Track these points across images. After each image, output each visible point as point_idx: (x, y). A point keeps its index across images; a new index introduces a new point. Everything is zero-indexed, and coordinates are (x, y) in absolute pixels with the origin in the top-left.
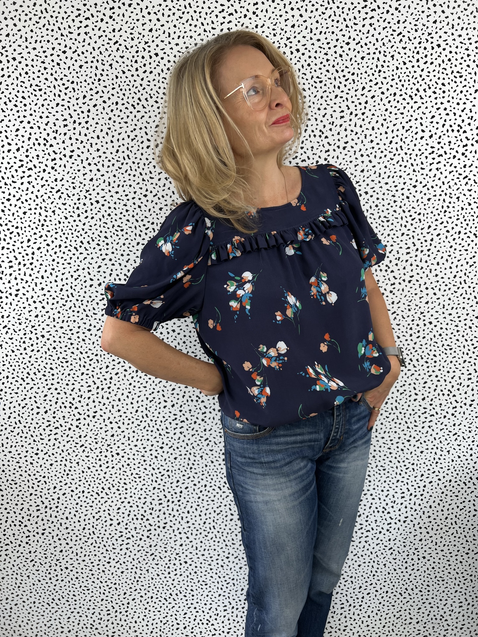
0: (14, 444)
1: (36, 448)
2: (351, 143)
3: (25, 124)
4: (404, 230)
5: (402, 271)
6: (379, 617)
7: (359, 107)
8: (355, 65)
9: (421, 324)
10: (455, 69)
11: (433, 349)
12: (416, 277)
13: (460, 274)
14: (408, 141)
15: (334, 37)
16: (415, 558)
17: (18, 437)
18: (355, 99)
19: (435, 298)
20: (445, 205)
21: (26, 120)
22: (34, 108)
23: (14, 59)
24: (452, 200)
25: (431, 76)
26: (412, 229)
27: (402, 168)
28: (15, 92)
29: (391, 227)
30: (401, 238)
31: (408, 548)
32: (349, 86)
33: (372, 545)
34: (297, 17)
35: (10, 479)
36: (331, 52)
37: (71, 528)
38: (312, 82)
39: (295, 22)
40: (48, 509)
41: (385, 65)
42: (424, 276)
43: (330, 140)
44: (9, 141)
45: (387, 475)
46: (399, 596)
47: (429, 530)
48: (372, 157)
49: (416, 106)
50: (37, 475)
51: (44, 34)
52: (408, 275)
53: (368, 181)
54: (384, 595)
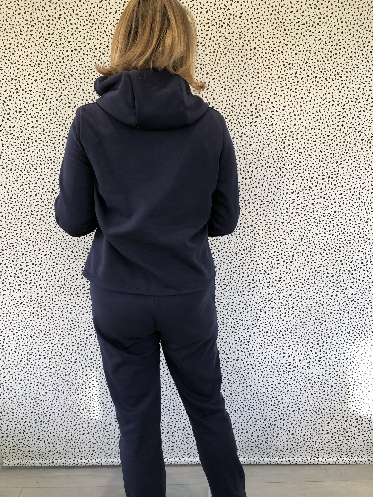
0: (60, 299)
1: (74, 302)
2: (288, 107)
3: (80, 90)
4: (321, 164)
5: (320, 191)
6: (300, 428)
7: (293, 84)
8: (291, 58)
9: (331, 226)
10: (354, 63)
11: (339, 242)
12: (329, 195)
13: (357, 193)
14: (324, 107)
15: (278, 41)
16: (326, 386)
17: (63, 294)
18: (290, 79)
19: (340, 208)
20: (347, 148)
21: (81, 88)
22: (87, 80)
23: (76, 50)
24: (351, 146)
25: (339, 67)
26: (326, 163)
27: (320, 124)
28: (75, 70)
29: (313, 161)
30: (319, 169)
31: (321, 379)
32: (287, 71)
33: (297, 377)
34: (255, 27)
35: (56, 323)
36: (276, 50)
37: (94, 359)
38: (263, 68)
39: (253, 31)
40: (79, 345)
41: (310, 59)
42: (334, 194)
43: (274, 104)
44: (70, 101)
45: (308, 328)
46: (314, 413)
47: (335, 367)
48: (301, 116)
49: (329, 85)
50: (74, 322)
51: (95, 35)
52: (323, 193)
53: (298, 131)
54: (304, 412)
